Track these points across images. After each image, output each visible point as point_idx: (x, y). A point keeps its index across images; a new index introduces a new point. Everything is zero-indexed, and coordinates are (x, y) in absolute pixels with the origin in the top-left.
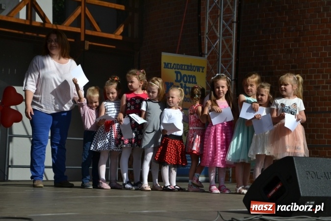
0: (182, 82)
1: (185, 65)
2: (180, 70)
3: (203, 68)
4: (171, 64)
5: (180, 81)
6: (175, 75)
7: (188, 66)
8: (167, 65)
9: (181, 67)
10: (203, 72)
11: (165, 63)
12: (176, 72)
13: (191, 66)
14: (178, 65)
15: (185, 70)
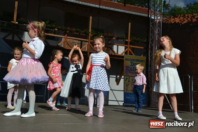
0: (134, 66)
1: (135, 60)
2: (133, 61)
3: (144, 61)
4: (128, 59)
5: (133, 66)
6: (130, 63)
7: (137, 60)
8: (126, 60)
9: (134, 60)
10: (144, 62)
11: (126, 59)
12: (131, 62)
13: (138, 60)
14: (132, 59)
15: (135, 61)
